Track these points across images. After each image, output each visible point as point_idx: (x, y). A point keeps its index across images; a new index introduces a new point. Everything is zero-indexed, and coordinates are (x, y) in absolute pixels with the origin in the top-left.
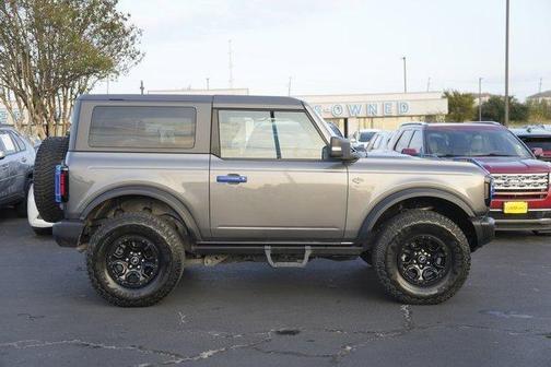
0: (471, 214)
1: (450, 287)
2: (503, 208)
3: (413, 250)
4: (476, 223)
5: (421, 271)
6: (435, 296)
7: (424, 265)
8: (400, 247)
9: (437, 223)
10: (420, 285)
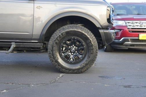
0: (98, 25)
1: (86, 64)
2: (138, 37)
3: (68, 45)
4: (101, 31)
5: (72, 56)
6: (78, 69)
7: (74, 53)
8: (60, 43)
9: (80, 30)
10: (71, 63)
